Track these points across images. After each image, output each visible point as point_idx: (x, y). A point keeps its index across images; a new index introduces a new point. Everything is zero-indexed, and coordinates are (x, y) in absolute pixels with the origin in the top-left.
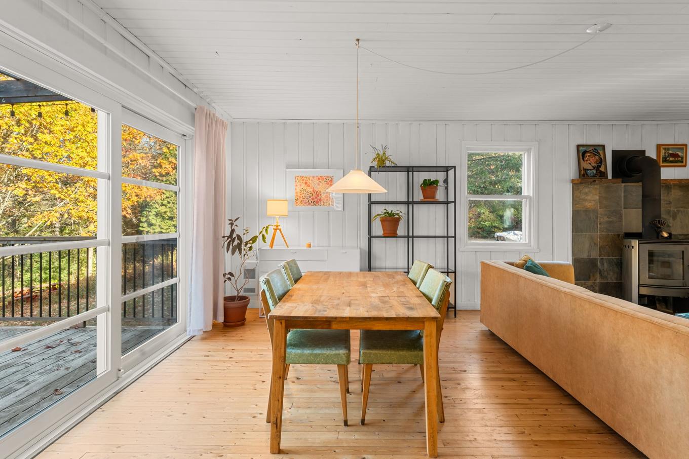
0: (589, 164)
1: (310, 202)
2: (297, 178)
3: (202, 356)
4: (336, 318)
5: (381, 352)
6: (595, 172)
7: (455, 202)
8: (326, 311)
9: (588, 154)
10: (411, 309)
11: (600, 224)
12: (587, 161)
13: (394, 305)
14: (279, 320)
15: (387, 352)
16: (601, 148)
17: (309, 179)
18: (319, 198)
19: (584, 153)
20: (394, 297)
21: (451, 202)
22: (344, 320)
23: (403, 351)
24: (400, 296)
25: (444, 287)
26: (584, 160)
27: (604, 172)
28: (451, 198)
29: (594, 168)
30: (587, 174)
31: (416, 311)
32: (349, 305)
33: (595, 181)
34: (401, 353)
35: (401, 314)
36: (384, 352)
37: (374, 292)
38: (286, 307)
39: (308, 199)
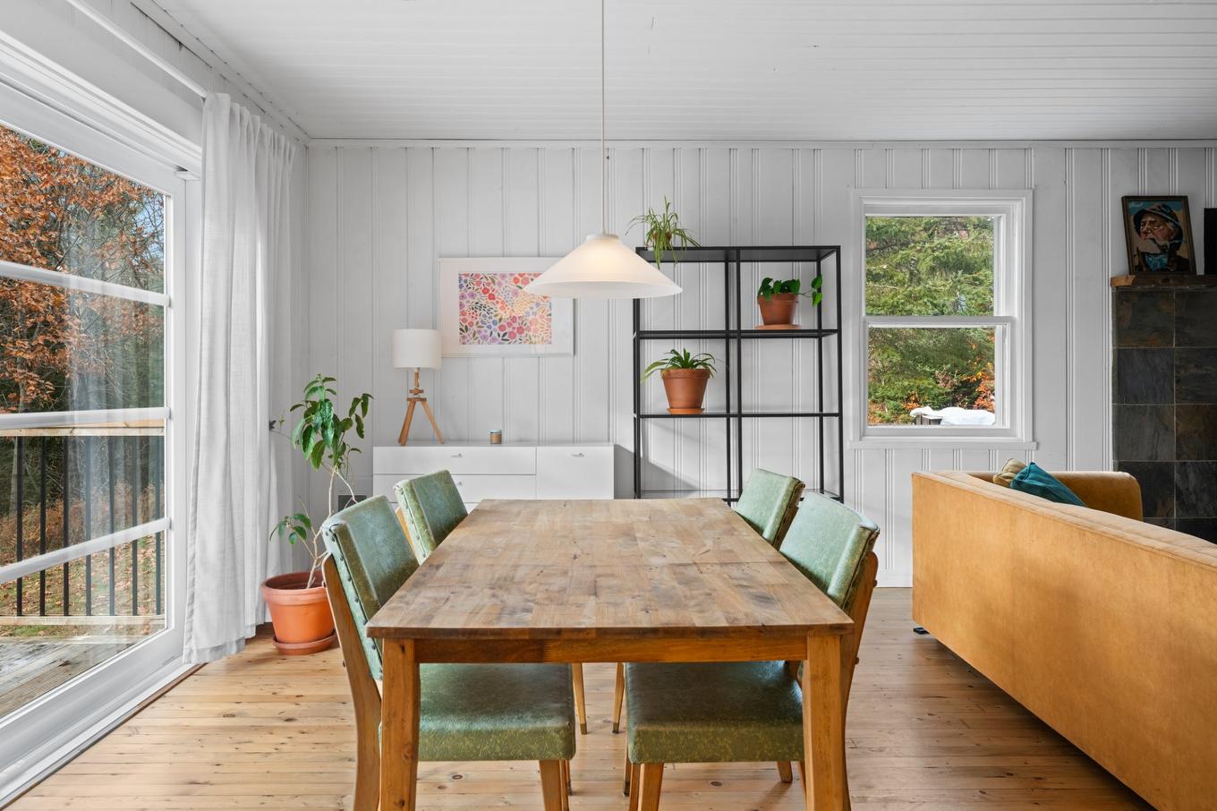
0: (1152, 242)
1: (495, 334)
2: (464, 278)
3: (218, 716)
4: (559, 632)
5: (686, 729)
6: (1165, 260)
7: (839, 331)
8: (529, 610)
9: (1150, 219)
10: (764, 599)
11: (1178, 382)
12: (1146, 233)
13: (715, 590)
14: (398, 640)
15: (706, 729)
16: (1179, 204)
17: (494, 282)
18: (516, 325)
19: (1140, 216)
20: (712, 564)
21: (831, 332)
22: (582, 636)
23: (748, 725)
24: (726, 564)
25: (862, 545)
26: (1139, 233)
27: (1187, 261)
28: (830, 322)
29: (1163, 249)
30: (1147, 266)
31: (779, 606)
32: (594, 591)
33: (1168, 280)
34: (744, 730)
35: (740, 616)
36: (698, 729)
37: (656, 554)
38: (420, 600)
39: (489, 327)
